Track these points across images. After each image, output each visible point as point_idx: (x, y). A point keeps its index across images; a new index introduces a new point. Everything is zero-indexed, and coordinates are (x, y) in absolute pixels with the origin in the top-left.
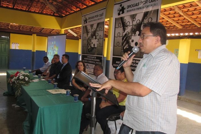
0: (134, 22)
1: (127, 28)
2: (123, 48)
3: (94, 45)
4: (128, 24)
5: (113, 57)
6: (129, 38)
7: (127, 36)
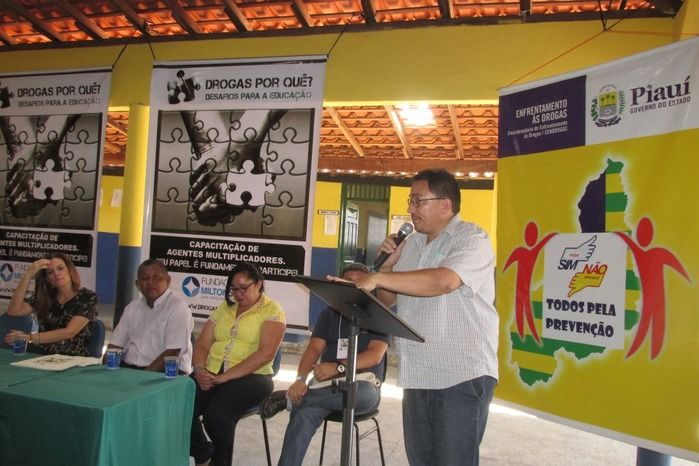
0: (233, 131)
1: (207, 147)
3: (49, 191)
4: (212, 135)
5: (152, 236)
6: (219, 178)
7: (210, 170)
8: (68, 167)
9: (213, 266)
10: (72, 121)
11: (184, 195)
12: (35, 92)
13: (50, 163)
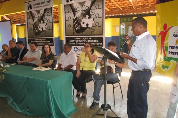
0: (83, 8)
1: (77, 13)
2: (75, 29)
3: (42, 29)
4: (78, 9)
5: (66, 38)
6: (80, 21)
7: (78, 19)
8: (46, 22)
9: (80, 44)
10: (45, 10)
11: (72, 26)
12: (37, 4)
13: (42, 22)
